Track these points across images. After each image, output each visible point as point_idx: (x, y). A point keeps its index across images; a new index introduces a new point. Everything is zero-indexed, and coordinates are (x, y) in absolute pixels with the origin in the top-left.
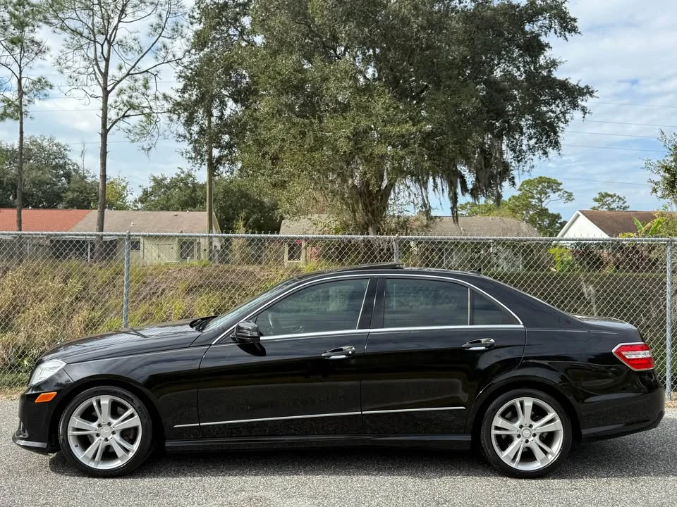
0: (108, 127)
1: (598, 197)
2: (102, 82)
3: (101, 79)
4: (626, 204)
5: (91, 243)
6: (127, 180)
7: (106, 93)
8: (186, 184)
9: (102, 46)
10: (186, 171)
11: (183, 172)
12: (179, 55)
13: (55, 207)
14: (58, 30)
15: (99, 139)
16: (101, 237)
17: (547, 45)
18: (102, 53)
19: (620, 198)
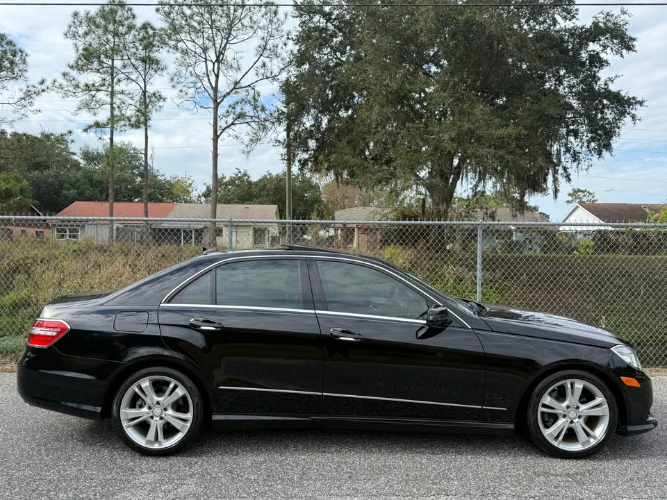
0: (218, 133)
1: (571, 192)
2: (213, 96)
3: (211, 92)
4: (595, 198)
5: (184, 231)
6: (192, 179)
7: (217, 104)
8: (243, 181)
9: (214, 64)
10: (242, 171)
11: (240, 172)
12: (276, 72)
13: (131, 201)
14: (171, 50)
15: (211, 143)
16: (214, 223)
17: (606, 61)
18: (213, 70)
19: (590, 194)
